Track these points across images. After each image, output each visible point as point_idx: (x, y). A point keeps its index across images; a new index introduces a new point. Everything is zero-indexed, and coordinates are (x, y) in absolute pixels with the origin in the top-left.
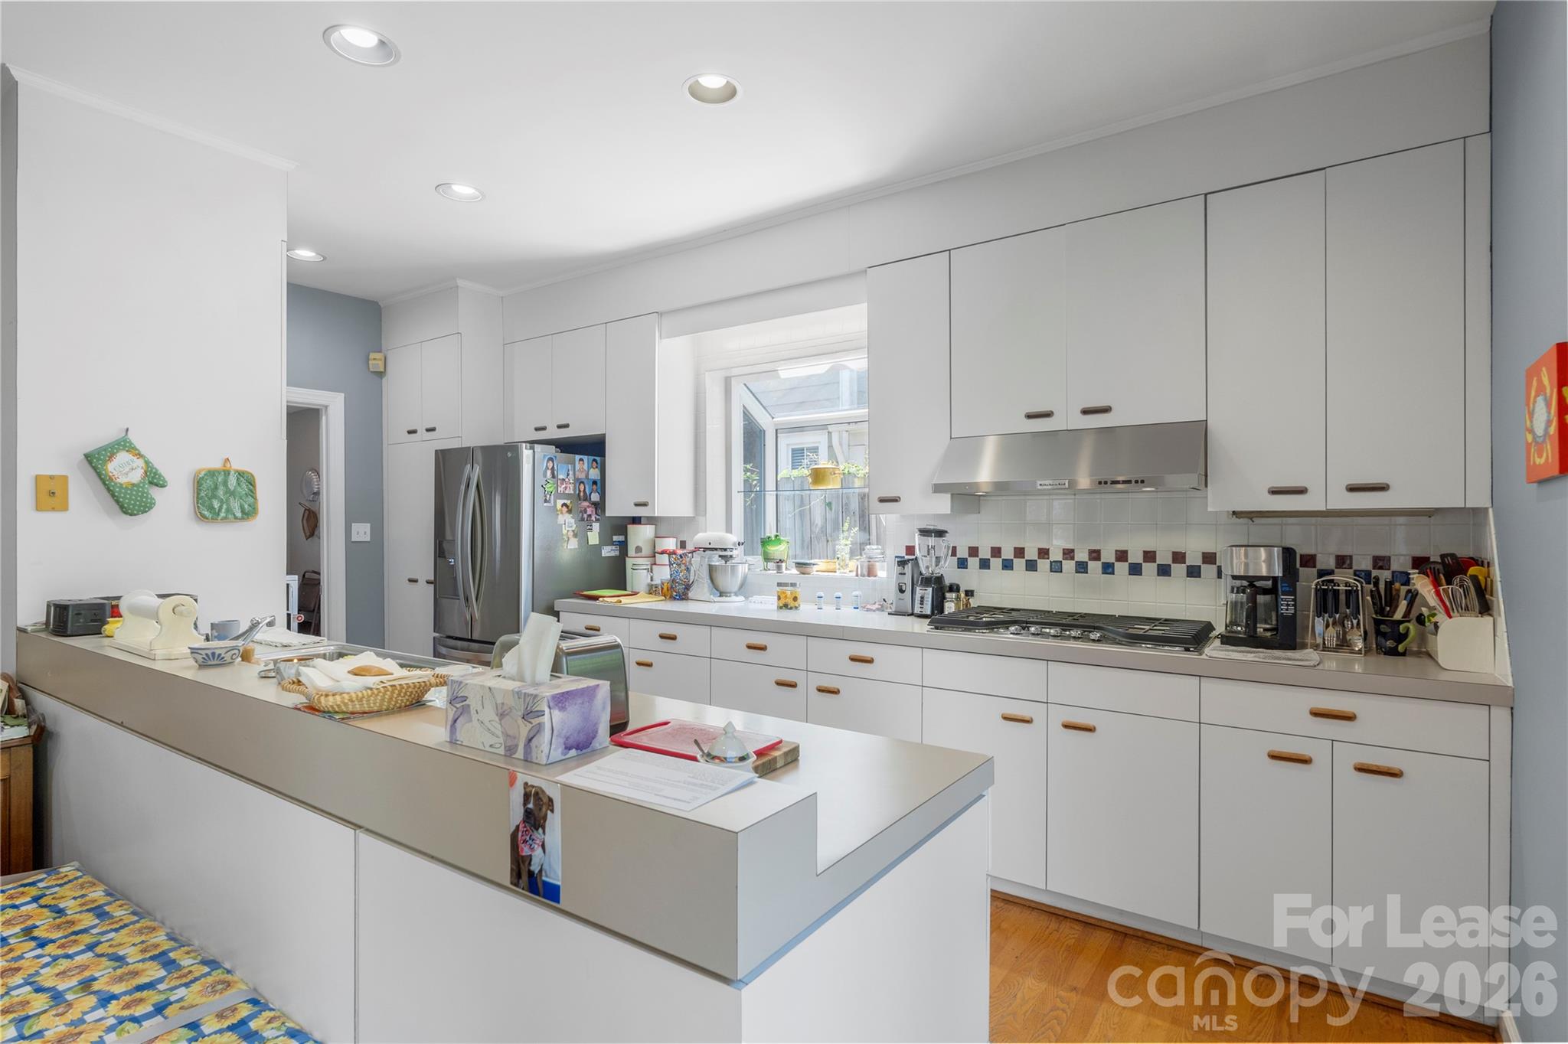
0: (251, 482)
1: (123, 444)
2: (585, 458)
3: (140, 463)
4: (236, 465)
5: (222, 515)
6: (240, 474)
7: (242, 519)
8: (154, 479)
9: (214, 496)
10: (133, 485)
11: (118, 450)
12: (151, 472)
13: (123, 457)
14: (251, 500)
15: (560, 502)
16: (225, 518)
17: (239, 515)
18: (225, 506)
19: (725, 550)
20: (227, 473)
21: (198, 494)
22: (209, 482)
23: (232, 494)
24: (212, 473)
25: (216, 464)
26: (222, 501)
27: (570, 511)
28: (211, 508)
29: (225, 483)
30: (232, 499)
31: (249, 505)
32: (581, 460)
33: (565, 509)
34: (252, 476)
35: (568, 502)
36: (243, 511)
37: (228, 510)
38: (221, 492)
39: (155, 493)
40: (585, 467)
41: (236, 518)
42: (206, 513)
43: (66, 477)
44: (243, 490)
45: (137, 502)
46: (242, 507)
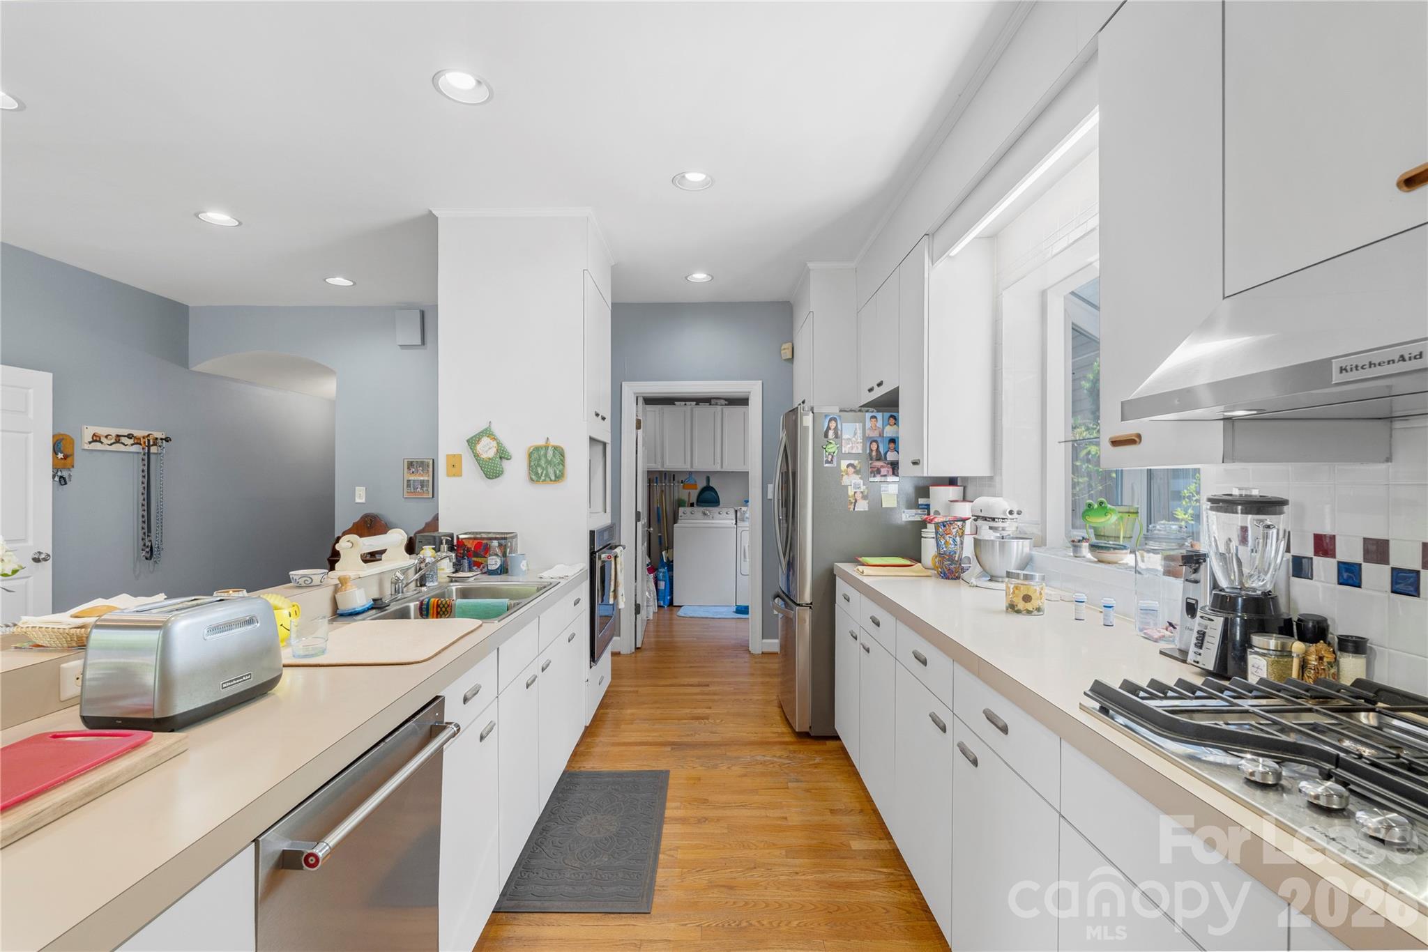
0: (562, 454)
1: (487, 432)
2: (879, 415)
3: (494, 444)
4: (553, 442)
5: (543, 478)
6: (555, 448)
7: (555, 481)
8: (503, 455)
9: (539, 465)
10: (490, 459)
11: (483, 436)
12: (500, 449)
13: (485, 440)
14: (561, 466)
15: (844, 464)
16: (544, 481)
17: (553, 478)
18: (544, 472)
19: (993, 519)
20: (547, 448)
21: (530, 463)
22: (535, 455)
23: (549, 462)
24: (537, 449)
25: (542, 442)
26: (543, 469)
27: (857, 472)
28: (537, 473)
29: (545, 455)
30: (549, 467)
31: (560, 471)
32: (873, 417)
33: (851, 470)
34: (562, 449)
35: (856, 462)
36: (555, 476)
37: (547, 475)
38: (543, 462)
39: (505, 462)
40: (880, 424)
41: (551, 480)
42: (533, 477)
43: (461, 455)
44: (557, 460)
45: (491, 471)
46: (555, 472)
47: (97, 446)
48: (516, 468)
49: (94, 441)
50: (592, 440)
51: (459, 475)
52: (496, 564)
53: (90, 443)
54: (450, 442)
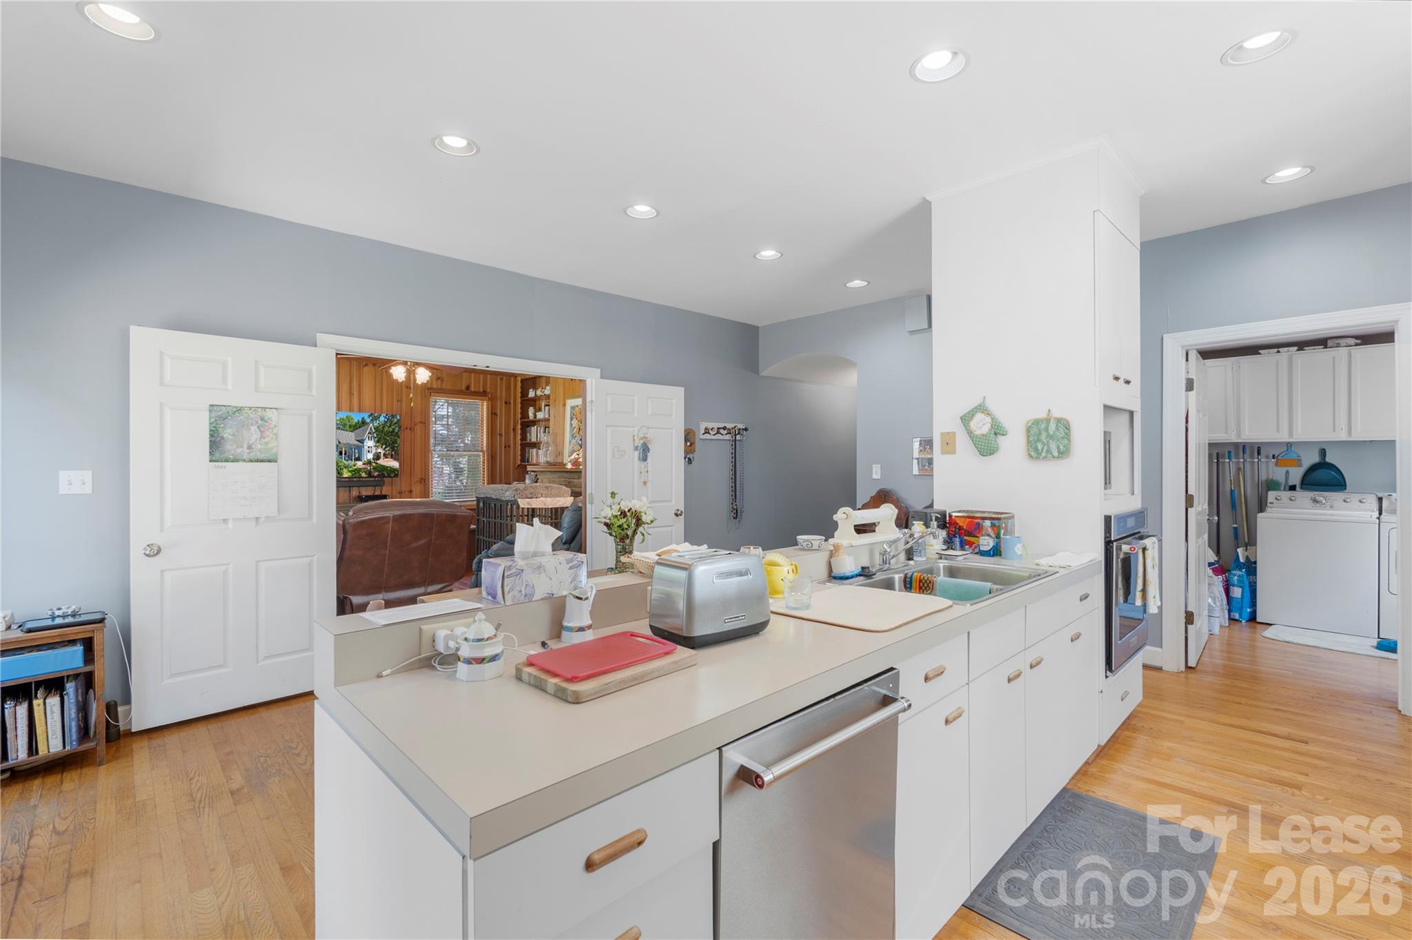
0: (1067, 427)
1: (982, 408)
3: (988, 419)
4: (1056, 414)
5: (1043, 454)
6: (1059, 420)
7: (1058, 457)
8: (998, 430)
9: (1039, 440)
10: (983, 435)
11: (976, 412)
12: (995, 425)
13: (979, 416)
14: (1066, 441)
16: (1045, 457)
17: (1056, 454)
18: (1046, 448)
20: (1048, 420)
21: (1028, 439)
22: (1034, 430)
23: (1051, 437)
24: (1037, 422)
25: (1043, 415)
26: (1044, 444)
28: (1036, 449)
29: (1047, 429)
30: (1051, 441)
31: (1064, 446)
34: (1068, 422)
36: (1059, 452)
37: (1048, 451)
38: (1043, 437)
39: (1000, 438)
41: (1054, 457)
42: (1033, 453)
43: (955, 433)
44: (1061, 433)
45: (986, 447)
46: (1058, 448)
47: (707, 436)
48: (1013, 445)
49: (706, 433)
50: (1108, 408)
51: (953, 452)
52: (988, 545)
53: (704, 434)
54: (944, 420)
